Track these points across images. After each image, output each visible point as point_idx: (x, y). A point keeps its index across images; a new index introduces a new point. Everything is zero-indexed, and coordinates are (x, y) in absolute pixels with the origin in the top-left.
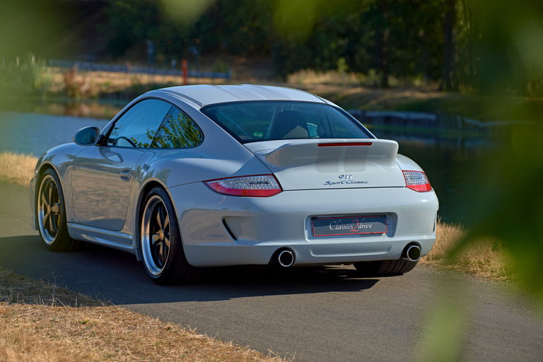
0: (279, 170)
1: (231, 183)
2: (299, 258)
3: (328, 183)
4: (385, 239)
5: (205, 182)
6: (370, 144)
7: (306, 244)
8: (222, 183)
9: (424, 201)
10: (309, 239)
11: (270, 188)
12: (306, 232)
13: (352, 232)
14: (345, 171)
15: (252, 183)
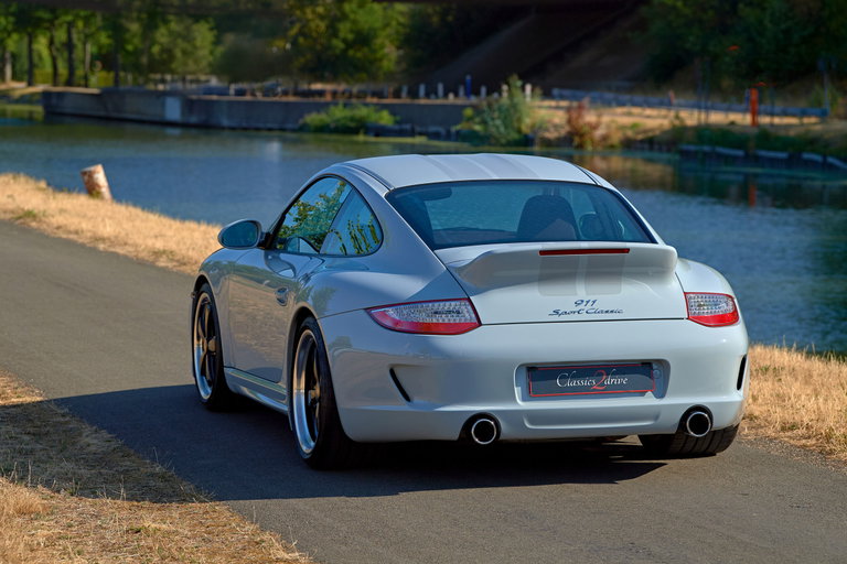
0: (477, 292)
1: (405, 312)
2: (507, 431)
3: (556, 312)
4: (648, 400)
5: (368, 310)
6: (626, 250)
7: (517, 408)
8: (391, 312)
10: (524, 400)
11: (463, 321)
12: (517, 391)
13: (594, 390)
14: (587, 294)
15: (436, 313)
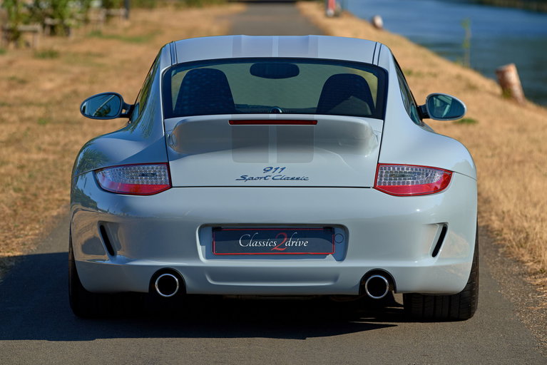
0: (176, 158)
2: (193, 286)
3: (244, 178)
4: (329, 263)
5: (95, 171)
6: (314, 122)
7: (199, 265)
9: (418, 210)
10: (207, 258)
11: (158, 183)
12: (200, 249)
13: (276, 251)
14: (278, 162)
15: (143, 175)
